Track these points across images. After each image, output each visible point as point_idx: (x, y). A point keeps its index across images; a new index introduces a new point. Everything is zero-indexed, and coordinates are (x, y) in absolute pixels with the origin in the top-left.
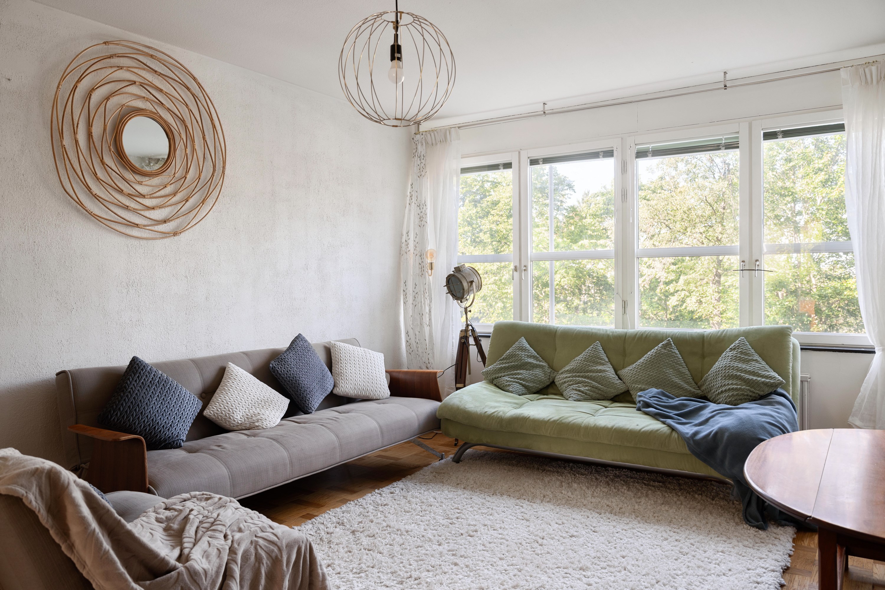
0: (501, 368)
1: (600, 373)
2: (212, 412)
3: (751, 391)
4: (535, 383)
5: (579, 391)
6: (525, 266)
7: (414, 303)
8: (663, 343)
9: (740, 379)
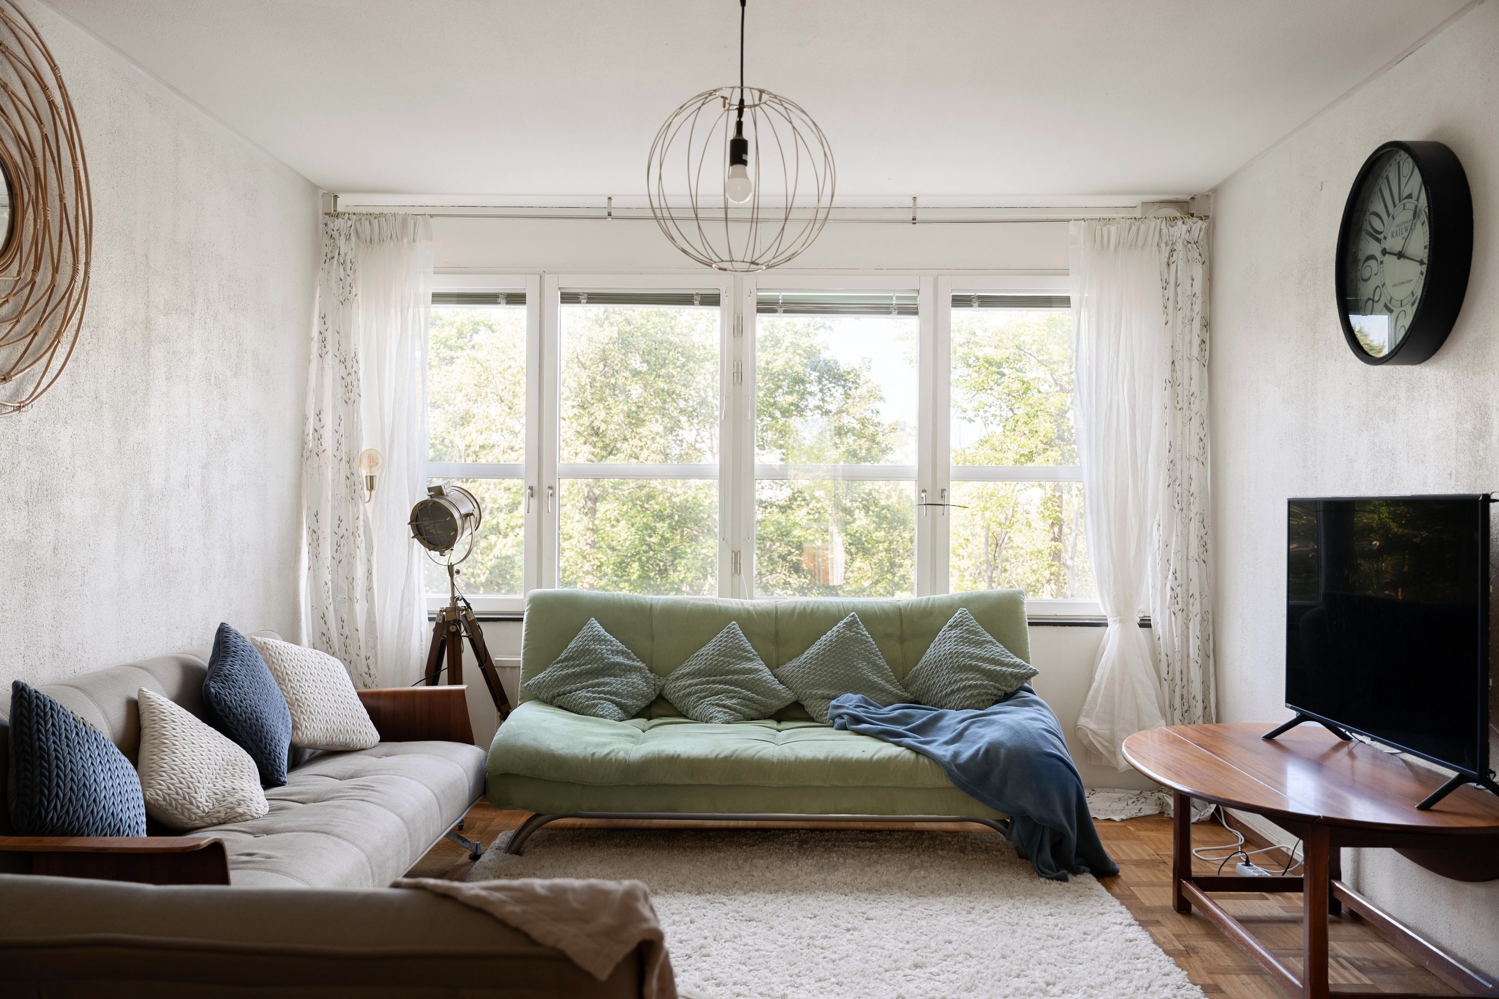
0: (567, 676)
1: (749, 674)
2: (160, 793)
3: (995, 688)
4: (635, 699)
5: (724, 706)
6: (550, 488)
7: (337, 556)
8: (845, 620)
9: (977, 671)
